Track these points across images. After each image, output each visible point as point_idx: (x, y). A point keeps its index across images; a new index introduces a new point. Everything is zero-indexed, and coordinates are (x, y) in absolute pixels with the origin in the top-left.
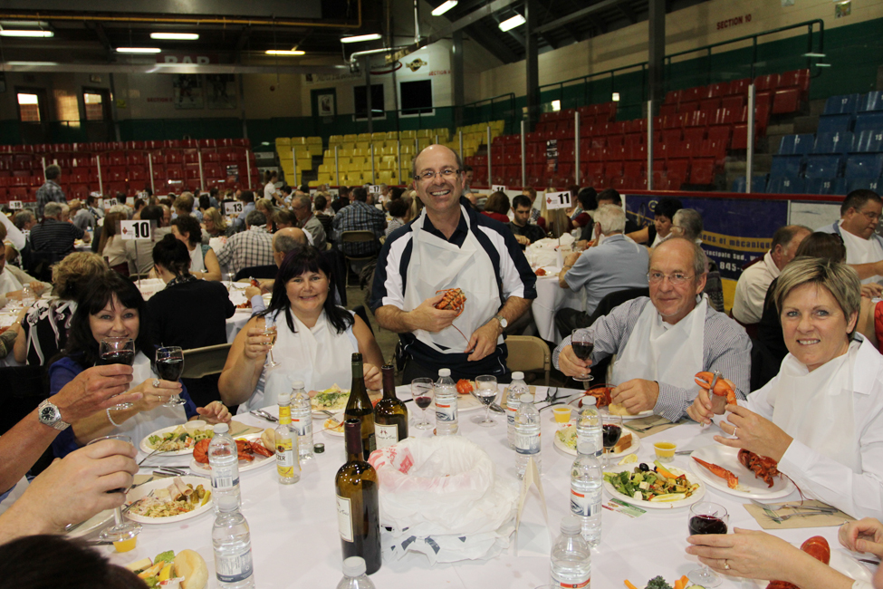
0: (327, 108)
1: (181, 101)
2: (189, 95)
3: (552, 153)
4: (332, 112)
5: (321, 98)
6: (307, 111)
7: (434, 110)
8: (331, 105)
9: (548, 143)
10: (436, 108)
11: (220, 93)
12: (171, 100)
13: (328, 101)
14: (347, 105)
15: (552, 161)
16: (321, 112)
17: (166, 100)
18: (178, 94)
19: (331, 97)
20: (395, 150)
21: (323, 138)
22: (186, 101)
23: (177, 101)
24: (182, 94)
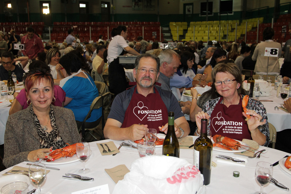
0: (189, 11)
1: (135, 7)
2: (138, 5)
3: (284, 31)
4: (191, 13)
5: (187, 7)
6: (181, 12)
7: (233, 13)
8: (191, 10)
9: (283, 27)
10: (234, 12)
11: (149, 4)
12: (131, 7)
13: (190, 8)
14: (197, 10)
15: (284, 34)
16: (187, 12)
17: (129, 7)
18: (134, 4)
19: (191, 6)
20: (216, 28)
21: (188, 23)
22: (137, 7)
23: (133, 7)
24: (135, 4)
